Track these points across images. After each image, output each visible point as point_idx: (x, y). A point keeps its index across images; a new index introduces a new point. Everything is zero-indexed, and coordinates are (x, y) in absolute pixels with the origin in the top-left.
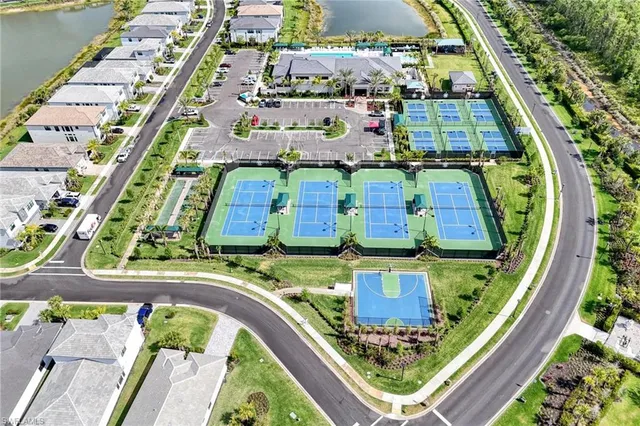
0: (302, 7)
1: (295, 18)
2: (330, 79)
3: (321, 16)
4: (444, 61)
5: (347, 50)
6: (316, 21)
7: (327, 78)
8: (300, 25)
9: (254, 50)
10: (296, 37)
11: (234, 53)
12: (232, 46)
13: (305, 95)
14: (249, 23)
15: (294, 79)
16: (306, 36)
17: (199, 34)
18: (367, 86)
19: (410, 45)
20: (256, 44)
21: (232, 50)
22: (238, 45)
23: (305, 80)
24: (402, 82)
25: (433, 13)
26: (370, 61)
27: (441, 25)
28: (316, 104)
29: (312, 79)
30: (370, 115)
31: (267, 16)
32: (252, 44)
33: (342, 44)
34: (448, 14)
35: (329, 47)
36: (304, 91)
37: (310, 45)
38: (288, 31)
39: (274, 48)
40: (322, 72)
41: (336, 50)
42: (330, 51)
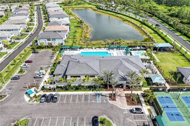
0: (80, 27)
1: (76, 32)
2: (96, 77)
3: (88, 31)
4: (164, 57)
5: (104, 50)
6: (86, 33)
7: (94, 76)
8: (78, 35)
9: (50, 50)
10: (75, 42)
11: (38, 53)
12: (38, 48)
13: (77, 88)
14: (48, 35)
15: (69, 78)
16: (81, 42)
17: (23, 41)
18: (124, 82)
19: (139, 46)
20: (52, 47)
21: (37, 50)
22: (41, 47)
23: (78, 78)
24: (147, 76)
25: (143, 29)
26: (123, 61)
27: (150, 34)
28: (86, 97)
29: (83, 78)
30: (131, 111)
31: (60, 32)
32: (50, 46)
33: (101, 46)
34: (151, 29)
35: (94, 48)
36: (77, 85)
37: (83, 46)
38: (71, 38)
39: (61, 49)
40: (90, 73)
41: (98, 50)
42: (95, 50)
